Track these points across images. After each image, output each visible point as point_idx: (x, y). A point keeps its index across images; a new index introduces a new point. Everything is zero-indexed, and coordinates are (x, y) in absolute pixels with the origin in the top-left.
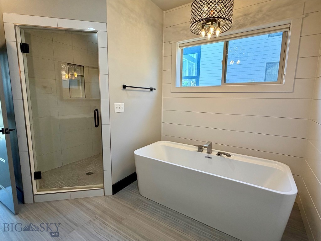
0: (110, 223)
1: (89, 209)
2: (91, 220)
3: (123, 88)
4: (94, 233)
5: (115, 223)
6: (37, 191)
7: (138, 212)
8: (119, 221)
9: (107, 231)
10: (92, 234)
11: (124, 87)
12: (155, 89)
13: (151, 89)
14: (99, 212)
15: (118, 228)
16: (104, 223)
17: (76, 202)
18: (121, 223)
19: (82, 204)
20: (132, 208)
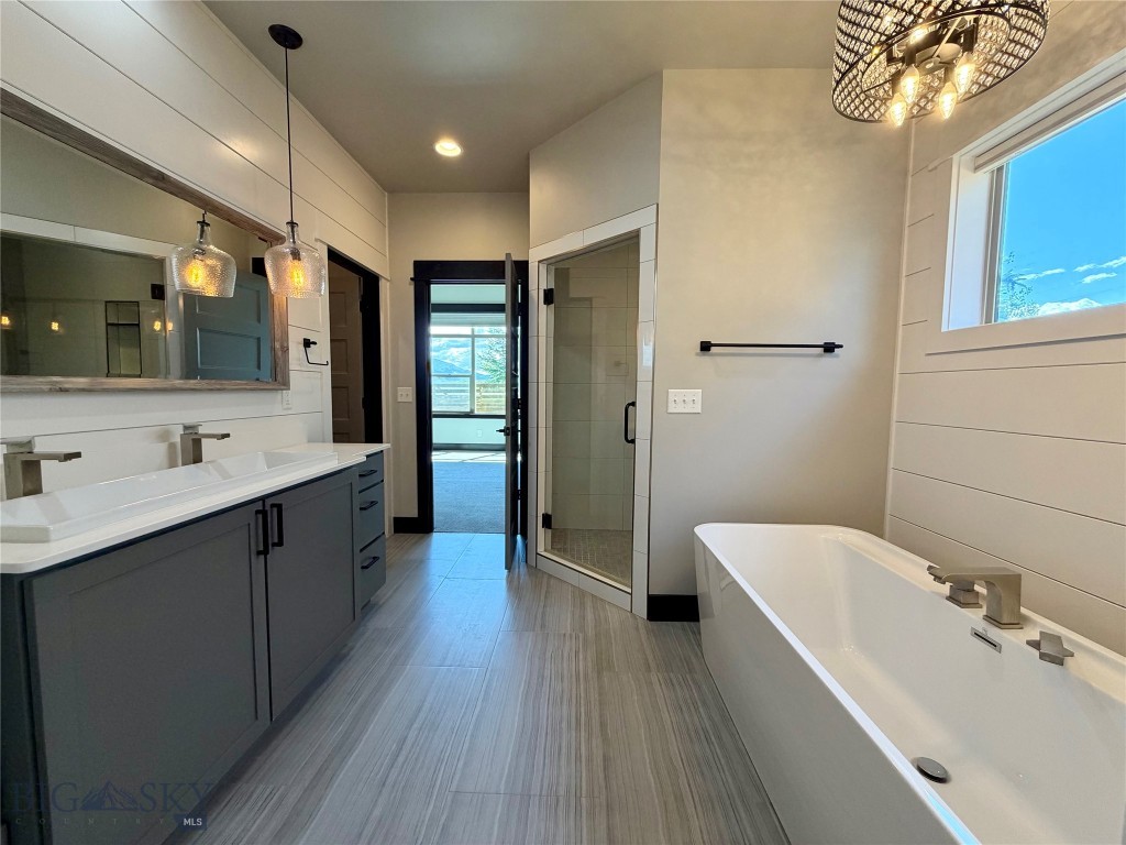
0: (585, 659)
1: (583, 617)
2: (567, 635)
3: (702, 350)
4: (548, 655)
5: (590, 664)
6: (545, 551)
7: (654, 679)
8: (602, 665)
9: (565, 665)
10: (545, 654)
11: (706, 347)
12: (841, 346)
13: (829, 348)
14: (591, 632)
15: (586, 675)
16: (577, 653)
17: (581, 595)
18: (599, 673)
19: (583, 605)
20: (653, 665)
